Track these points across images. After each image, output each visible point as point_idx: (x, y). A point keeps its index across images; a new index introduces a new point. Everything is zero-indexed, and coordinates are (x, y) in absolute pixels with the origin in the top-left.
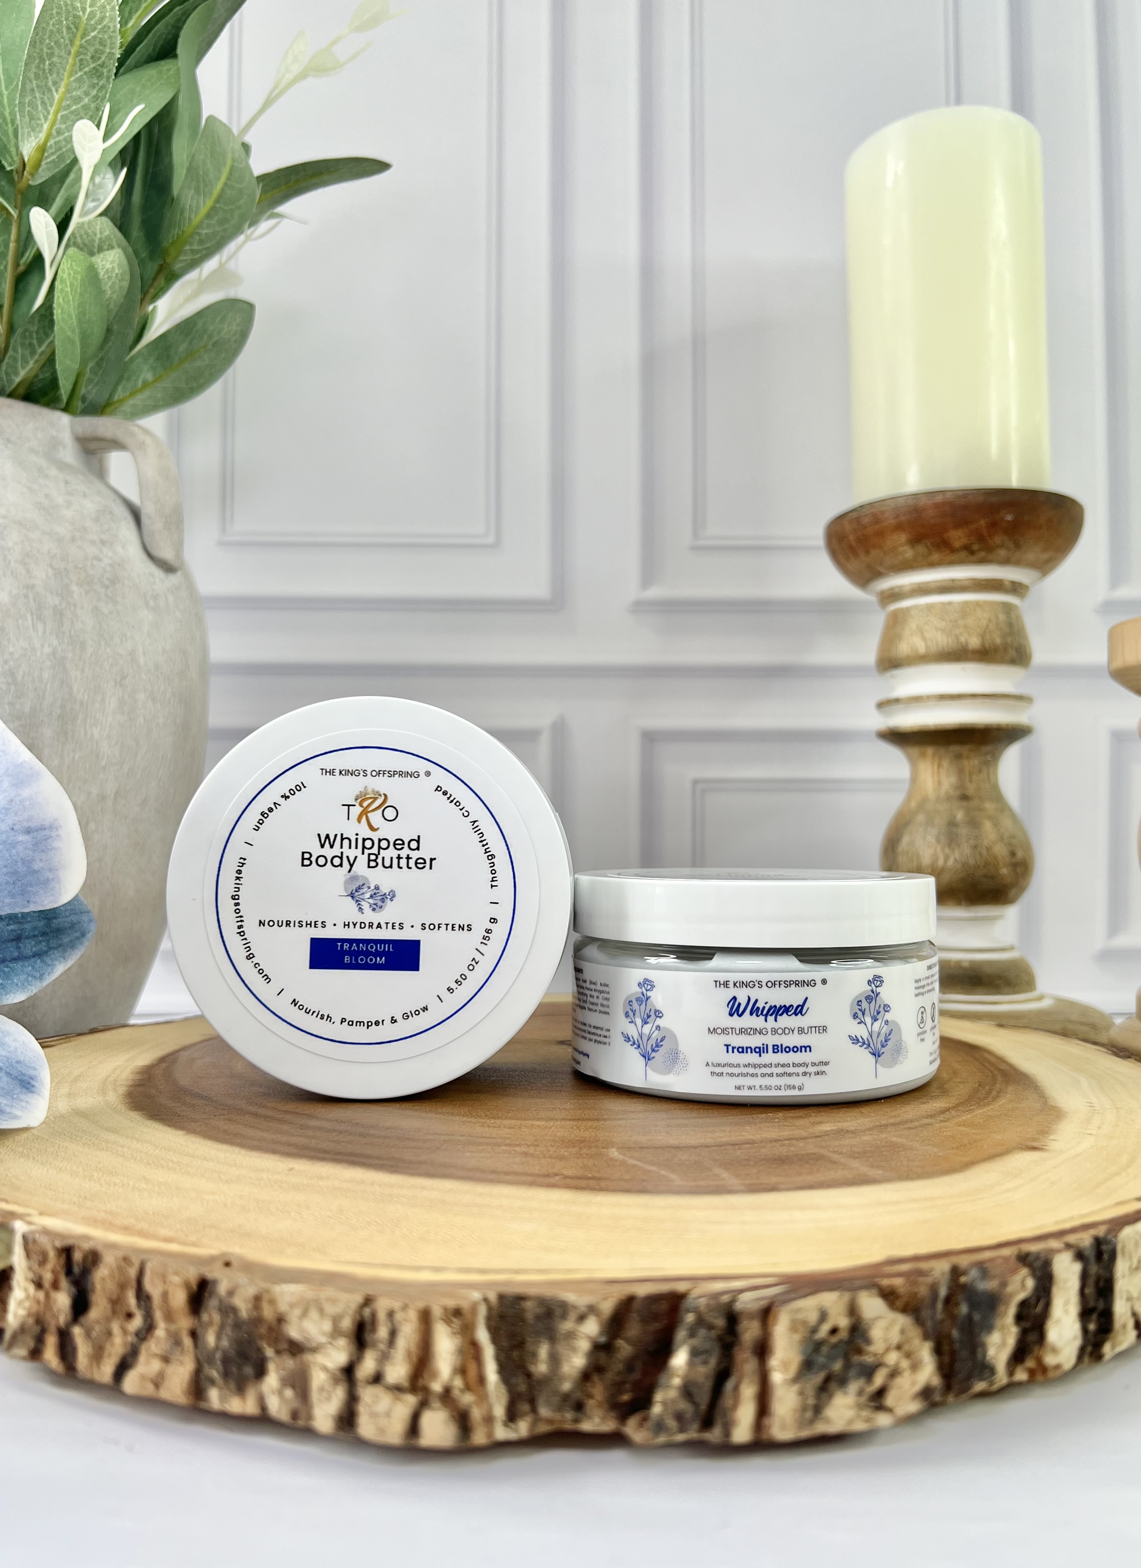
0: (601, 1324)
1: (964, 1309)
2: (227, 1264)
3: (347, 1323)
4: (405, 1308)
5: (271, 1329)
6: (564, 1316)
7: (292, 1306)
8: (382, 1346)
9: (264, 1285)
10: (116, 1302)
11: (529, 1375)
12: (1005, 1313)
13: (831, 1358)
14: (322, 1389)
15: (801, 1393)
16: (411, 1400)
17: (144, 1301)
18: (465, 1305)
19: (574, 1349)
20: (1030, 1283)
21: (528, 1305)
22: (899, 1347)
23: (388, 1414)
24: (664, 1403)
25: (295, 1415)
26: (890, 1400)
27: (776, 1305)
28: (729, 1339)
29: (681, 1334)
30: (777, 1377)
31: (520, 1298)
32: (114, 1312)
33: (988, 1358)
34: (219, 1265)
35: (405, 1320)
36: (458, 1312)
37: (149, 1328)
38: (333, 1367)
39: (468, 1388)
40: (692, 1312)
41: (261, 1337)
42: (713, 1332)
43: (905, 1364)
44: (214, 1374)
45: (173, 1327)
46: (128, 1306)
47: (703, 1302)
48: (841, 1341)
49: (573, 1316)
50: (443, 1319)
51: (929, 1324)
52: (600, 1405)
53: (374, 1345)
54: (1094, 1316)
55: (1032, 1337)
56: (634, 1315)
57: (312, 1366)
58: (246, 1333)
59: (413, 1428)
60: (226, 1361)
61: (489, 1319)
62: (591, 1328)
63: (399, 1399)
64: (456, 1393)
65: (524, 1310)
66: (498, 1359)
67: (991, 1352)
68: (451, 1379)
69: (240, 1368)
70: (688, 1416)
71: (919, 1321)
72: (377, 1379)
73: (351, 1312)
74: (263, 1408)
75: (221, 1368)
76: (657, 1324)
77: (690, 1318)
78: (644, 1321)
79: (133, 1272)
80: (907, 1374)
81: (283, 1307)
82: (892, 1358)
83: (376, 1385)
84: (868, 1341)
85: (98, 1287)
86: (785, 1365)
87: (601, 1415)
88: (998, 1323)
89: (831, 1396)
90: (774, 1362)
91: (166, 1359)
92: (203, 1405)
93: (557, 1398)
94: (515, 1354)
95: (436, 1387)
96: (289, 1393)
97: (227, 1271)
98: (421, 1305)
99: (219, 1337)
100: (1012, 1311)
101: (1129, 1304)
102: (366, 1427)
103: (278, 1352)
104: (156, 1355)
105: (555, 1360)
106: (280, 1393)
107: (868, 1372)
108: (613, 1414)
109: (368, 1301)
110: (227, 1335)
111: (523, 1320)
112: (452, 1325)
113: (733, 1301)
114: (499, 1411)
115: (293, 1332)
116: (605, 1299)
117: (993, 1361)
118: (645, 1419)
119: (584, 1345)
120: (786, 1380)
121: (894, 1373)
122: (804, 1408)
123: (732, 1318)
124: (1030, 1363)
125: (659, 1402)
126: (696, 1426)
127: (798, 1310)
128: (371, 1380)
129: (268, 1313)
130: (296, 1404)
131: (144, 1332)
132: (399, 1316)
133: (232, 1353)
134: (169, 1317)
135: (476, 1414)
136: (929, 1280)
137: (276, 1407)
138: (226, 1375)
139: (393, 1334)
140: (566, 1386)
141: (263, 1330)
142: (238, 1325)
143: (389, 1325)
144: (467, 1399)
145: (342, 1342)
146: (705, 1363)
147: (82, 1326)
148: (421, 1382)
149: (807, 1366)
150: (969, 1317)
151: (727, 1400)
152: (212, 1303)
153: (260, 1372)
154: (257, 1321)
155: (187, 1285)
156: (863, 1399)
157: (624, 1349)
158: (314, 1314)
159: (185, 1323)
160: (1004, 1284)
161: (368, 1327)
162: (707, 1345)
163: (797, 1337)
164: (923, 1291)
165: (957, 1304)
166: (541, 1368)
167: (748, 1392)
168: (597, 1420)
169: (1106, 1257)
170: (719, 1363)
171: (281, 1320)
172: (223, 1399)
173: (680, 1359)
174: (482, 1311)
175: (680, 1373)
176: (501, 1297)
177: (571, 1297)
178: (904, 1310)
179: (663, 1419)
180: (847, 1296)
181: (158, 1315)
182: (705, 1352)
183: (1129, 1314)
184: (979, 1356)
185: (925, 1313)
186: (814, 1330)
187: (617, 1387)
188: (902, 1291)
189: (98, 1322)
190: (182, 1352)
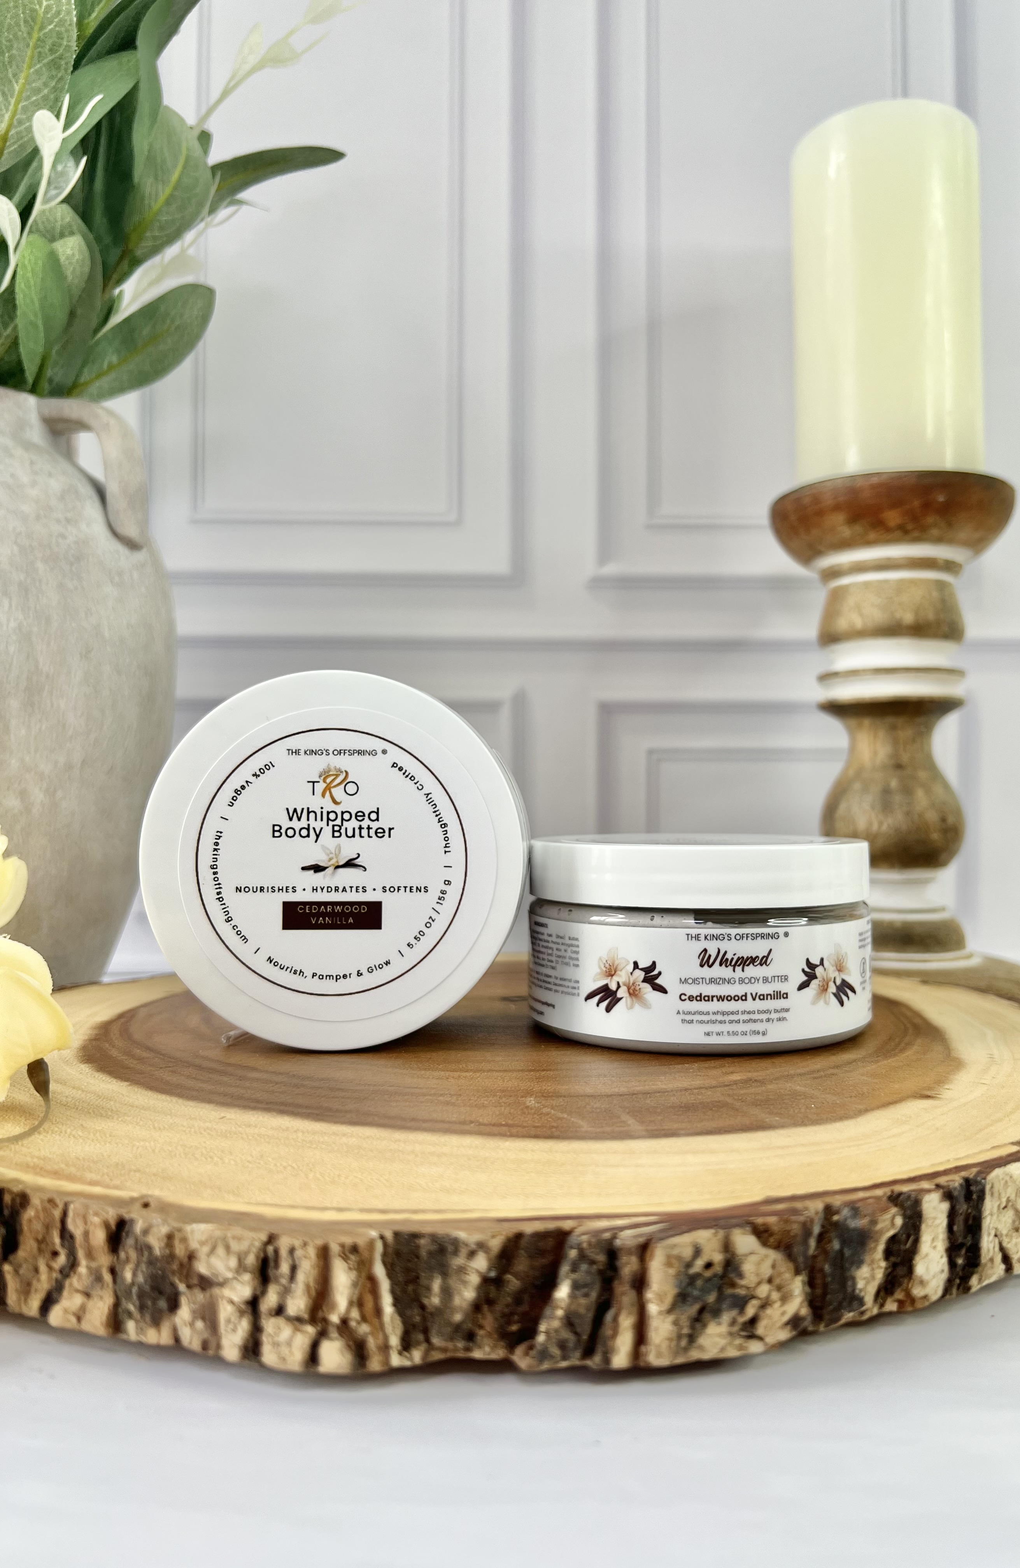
0: (489, 1260)
1: (836, 1245)
2: (146, 1205)
3: (251, 1260)
4: (305, 1244)
5: (182, 1265)
6: (456, 1252)
7: (202, 1243)
8: (284, 1281)
9: (176, 1225)
10: (42, 1242)
11: (423, 1307)
12: (875, 1248)
13: (705, 1291)
14: (228, 1321)
15: (676, 1323)
16: (311, 1330)
17: (68, 1241)
18: (361, 1242)
19: (465, 1283)
20: (899, 1221)
21: (422, 1242)
22: (770, 1281)
23: (289, 1343)
24: (547, 1333)
25: (205, 1345)
26: (760, 1330)
27: (653, 1241)
28: (610, 1273)
29: (565, 1269)
30: (653, 1308)
31: (415, 1236)
32: (40, 1250)
33: (857, 1291)
34: (137, 1206)
35: (305, 1257)
36: (355, 1249)
37: (73, 1264)
38: (239, 1300)
39: (364, 1319)
40: (575, 1249)
41: (173, 1273)
42: (595, 1267)
43: (775, 1296)
44: (131, 1308)
45: (94, 1265)
46: (54, 1244)
47: (585, 1238)
48: (715, 1275)
49: (464, 1252)
50: (340, 1256)
51: (801, 1259)
52: (489, 1335)
53: (277, 1281)
54: (963, 1251)
55: (901, 1271)
56: (522, 1252)
57: (220, 1300)
58: (160, 1270)
59: (313, 1357)
60: (141, 1295)
61: (385, 1255)
62: (481, 1263)
63: (299, 1330)
64: (353, 1324)
65: (418, 1247)
66: (393, 1292)
67: (860, 1285)
68: (348, 1310)
69: (154, 1304)
70: (571, 1345)
71: (790, 1256)
72: (280, 1311)
73: (254, 1250)
74: (177, 1340)
75: (137, 1303)
76: (544, 1260)
77: (573, 1253)
78: (531, 1257)
79: (57, 1213)
80: (777, 1305)
81: (194, 1245)
82: (763, 1290)
83: (277, 1317)
84: (741, 1275)
85: (25, 1228)
86: (660, 1298)
87: (491, 1345)
88: (867, 1258)
89: (705, 1326)
90: (649, 1295)
91: (87, 1295)
92: (123, 1336)
93: (449, 1329)
94: (410, 1288)
95: (335, 1318)
96: (200, 1324)
97: (144, 1212)
98: (320, 1242)
99: (134, 1275)
100: (881, 1247)
101: (997, 1241)
102: (269, 1356)
103: (189, 1287)
104: (77, 1291)
105: (447, 1293)
106: (192, 1325)
107: (741, 1303)
108: (502, 1343)
109: (271, 1239)
110: (142, 1271)
111: (418, 1257)
112: (349, 1262)
113: (614, 1237)
114: (394, 1341)
115: (202, 1268)
116: (493, 1237)
117: (862, 1294)
118: (531, 1348)
119: (474, 1279)
120: (661, 1311)
121: (765, 1304)
122: (679, 1337)
123: (612, 1254)
124: (899, 1295)
125: (543, 1332)
126: (578, 1354)
127: (674, 1246)
128: (273, 1313)
129: (180, 1250)
130: (206, 1335)
131: (67, 1270)
132: (299, 1253)
133: (147, 1288)
134: (90, 1255)
135: (372, 1344)
136: (802, 1219)
137: (190, 1337)
138: (142, 1308)
139: (294, 1269)
140: (458, 1317)
141: (175, 1267)
142: (152, 1262)
143: (291, 1262)
144: (364, 1329)
145: (247, 1277)
146: (586, 1295)
147: (11, 1263)
148: (320, 1314)
149: (682, 1298)
150: (841, 1252)
151: (607, 1331)
152: (130, 1242)
153: (174, 1305)
154: (171, 1257)
155: (107, 1225)
156: (736, 1328)
157: (513, 1283)
158: (221, 1251)
159: (104, 1260)
160: (874, 1222)
161: (272, 1264)
162: (588, 1279)
163: (672, 1271)
164: (796, 1228)
165: (830, 1241)
166: (435, 1300)
167: (627, 1322)
168: (487, 1349)
169: (975, 1196)
170: (599, 1296)
171: (191, 1257)
172: (140, 1330)
173: (563, 1292)
174: (379, 1247)
175: (563, 1305)
176: (397, 1234)
177: (462, 1235)
178: (777, 1247)
179: (547, 1348)
180: (721, 1233)
181: (81, 1254)
182: (585, 1285)
183: (997, 1248)
184: (849, 1290)
185: (796, 1250)
186: (689, 1265)
187: (507, 1318)
188: (775, 1228)
189: (26, 1260)
190: (102, 1288)
